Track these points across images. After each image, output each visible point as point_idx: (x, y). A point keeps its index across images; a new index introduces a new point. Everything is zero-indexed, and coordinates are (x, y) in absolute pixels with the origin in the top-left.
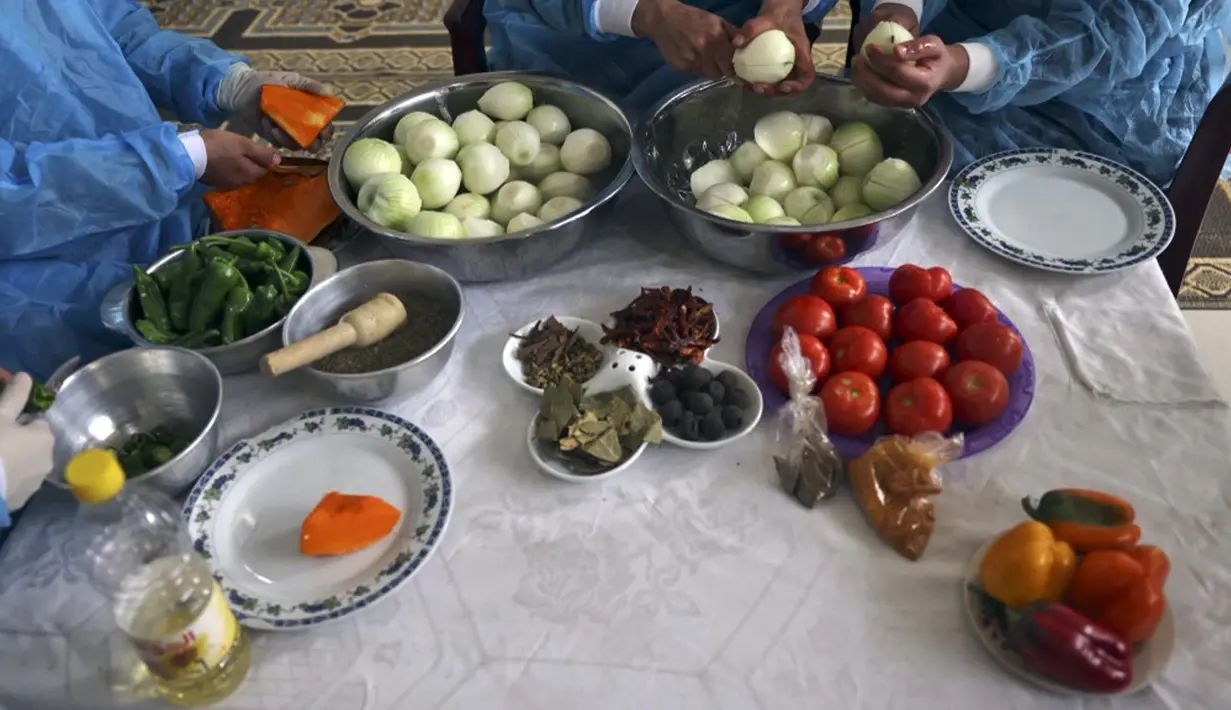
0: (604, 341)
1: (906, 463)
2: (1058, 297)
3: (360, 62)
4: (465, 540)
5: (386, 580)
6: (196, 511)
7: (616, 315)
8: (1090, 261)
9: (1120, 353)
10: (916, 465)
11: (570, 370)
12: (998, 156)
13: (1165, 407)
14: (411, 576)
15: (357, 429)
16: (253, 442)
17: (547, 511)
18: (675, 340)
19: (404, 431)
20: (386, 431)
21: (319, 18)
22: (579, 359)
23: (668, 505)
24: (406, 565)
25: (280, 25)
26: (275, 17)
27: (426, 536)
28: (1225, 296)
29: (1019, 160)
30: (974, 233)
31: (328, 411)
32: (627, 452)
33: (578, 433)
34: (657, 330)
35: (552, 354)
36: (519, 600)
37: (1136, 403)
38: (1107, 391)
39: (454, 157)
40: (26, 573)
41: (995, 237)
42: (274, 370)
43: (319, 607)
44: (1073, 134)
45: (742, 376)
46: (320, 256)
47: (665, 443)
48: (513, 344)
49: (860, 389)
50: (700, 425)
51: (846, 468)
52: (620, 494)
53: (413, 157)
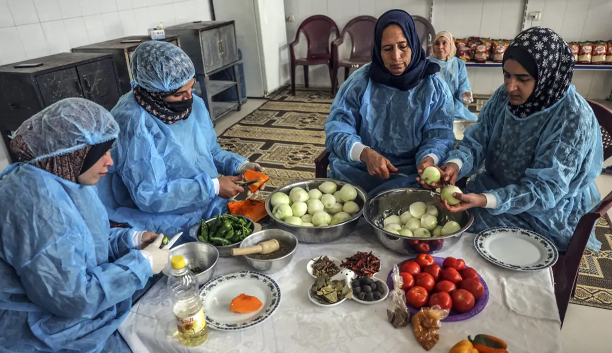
0: (341, 266)
1: (429, 317)
2: (507, 278)
3: (292, 175)
4: (281, 317)
5: (253, 322)
6: (202, 292)
7: (347, 258)
8: (521, 266)
9: (524, 298)
10: (432, 318)
11: (328, 273)
12: (497, 228)
13: (536, 319)
14: (261, 322)
15: (256, 279)
16: (224, 277)
17: (308, 313)
18: (363, 268)
19: (270, 281)
20: (265, 281)
21: (282, 159)
22: (332, 270)
23: (349, 319)
24: (260, 319)
25: (268, 160)
26: (267, 157)
27: (268, 313)
28: (610, 304)
29: (505, 230)
30: (480, 252)
31: (249, 272)
32: (339, 300)
33: (324, 290)
34: (358, 264)
35: (323, 267)
36: (293, 337)
37: (525, 316)
38: (515, 310)
39: (306, 202)
40: (152, 301)
41: (488, 254)
42: (234, 253)
43: (231, 326)
44: (529, 224)
45: (383, 284)
46: (257, 226)
47: (352, 299)
48: (312, 262)
49: (421, 292)
50: (365, 295)
51: (411, 317)
52: (334, 313)
53: (293, 201)
